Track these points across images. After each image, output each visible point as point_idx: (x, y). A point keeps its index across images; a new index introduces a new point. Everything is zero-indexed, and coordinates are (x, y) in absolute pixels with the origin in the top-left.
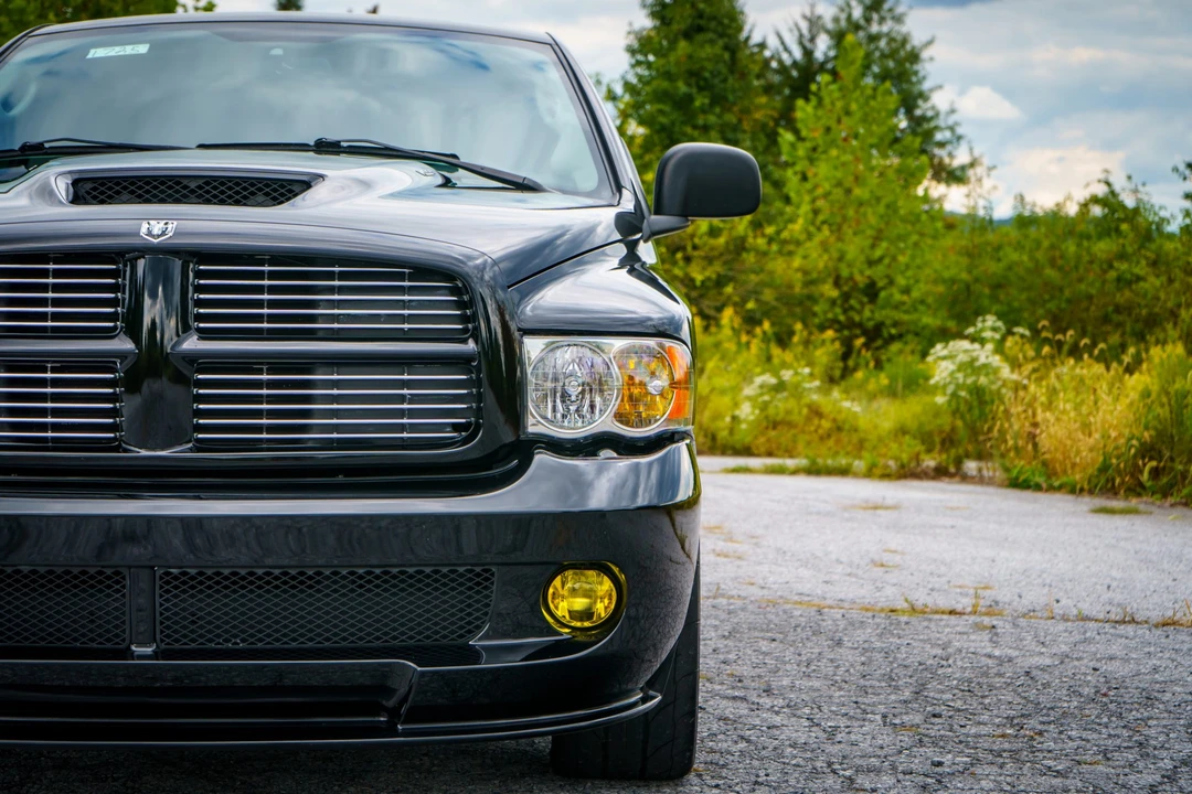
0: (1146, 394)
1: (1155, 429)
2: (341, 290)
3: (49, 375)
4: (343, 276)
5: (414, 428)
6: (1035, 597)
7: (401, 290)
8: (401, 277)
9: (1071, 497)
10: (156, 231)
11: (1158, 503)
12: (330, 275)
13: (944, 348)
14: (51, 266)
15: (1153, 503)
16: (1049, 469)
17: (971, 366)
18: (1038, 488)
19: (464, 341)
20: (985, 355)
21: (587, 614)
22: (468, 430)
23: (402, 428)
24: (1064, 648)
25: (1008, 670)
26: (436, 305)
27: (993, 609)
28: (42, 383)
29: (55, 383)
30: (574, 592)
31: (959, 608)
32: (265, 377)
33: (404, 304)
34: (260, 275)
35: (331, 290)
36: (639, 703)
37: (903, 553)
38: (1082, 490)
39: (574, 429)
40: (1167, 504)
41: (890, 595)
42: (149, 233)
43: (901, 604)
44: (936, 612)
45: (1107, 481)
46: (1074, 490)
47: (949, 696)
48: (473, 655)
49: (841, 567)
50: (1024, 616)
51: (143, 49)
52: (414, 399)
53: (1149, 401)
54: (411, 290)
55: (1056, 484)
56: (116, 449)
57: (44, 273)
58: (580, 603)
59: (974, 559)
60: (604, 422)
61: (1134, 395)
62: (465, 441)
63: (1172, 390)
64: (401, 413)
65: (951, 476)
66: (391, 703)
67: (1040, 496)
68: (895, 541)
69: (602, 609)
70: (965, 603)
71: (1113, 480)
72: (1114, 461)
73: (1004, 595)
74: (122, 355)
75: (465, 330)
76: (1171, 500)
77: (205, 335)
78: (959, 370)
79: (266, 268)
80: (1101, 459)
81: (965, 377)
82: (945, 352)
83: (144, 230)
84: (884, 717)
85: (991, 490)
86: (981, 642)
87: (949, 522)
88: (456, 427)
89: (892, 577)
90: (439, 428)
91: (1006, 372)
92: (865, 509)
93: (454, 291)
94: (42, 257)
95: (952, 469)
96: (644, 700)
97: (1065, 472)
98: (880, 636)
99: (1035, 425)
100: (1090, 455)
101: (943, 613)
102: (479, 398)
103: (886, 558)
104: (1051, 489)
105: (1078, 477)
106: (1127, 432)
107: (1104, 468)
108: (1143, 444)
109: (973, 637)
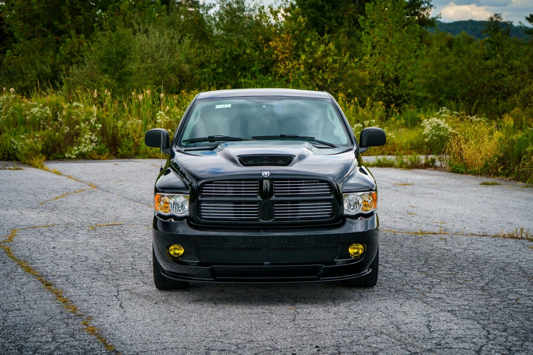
0: (500, 139)
1: (503, 152)
2: (305, 186)
3: (243, 205)
4: (305, 183)
5: (320, 215)
6: (458, 226)
7: (318, 185)
8: (317, 182)
9: (474, 177)
10: (266, 175)
11: (505, 179)
12: (302, 183)
13: (428, 121)
14: (243, 182)
15: (503, 179)
16: (466, 166)
17: (437, 127)
18: (462, 173)
19: (331, 196)
20: (442, 123)
21: (357, 253)
22: (332, 215)
23: (318, 215)
24: (465, 246)
25: (450, 254)
26: (325, 188)
27: (446, 231)
28: (242, 207)
29: (245, 207)
30: (354, 248)
31: (436, 232)
32: (289, 205)
33: (318, 188)
34: (288, 183)
35: (303, 186)
36: (367, 271)
37: (417, 208)
38: (478, 174)
39: (353, 212)
40: (508, 180)
41: (415, 227)
42: (264, 175)
43: (418, 231)
44: (429, 234)
45: (487, 171)
46: (475, 174)
47: (434, 263)
48: (335, 263)
49: (398, 214)
50: (455, 234)
51: (229, 106)
52: (320, 208)
53: (502, 142)
54: (319, 185)
55: (469, 171)
56: (258, 221)
57: (242, 183)
58: (355, 251)
59: (439, 209)
60: (360, 211)
61: (496, 140)
62: (331, 217)
63: (510, 138)
64: (318, 212)
65: (431, 167)
66: (319, 274)
67: (463, 176)
68: (414, 201)
69: (360, 252)
70: (437, 230)
71: (489, 170)
72: (489, 163)
73: (449, 226)
74: (259, 201)
75: (331, 193)
76: (509, 178)
77: (277, 196)
78: (433, 129)
79: (289, 182)
80: (485, 163)
81: (435, 131)
82: (428, 122)
83: (263, 174)
84: (418, 269)
85: (445, 173)
86: (442, 244)
87: (431, 191)
88: (329, 214)
89: (414, 219)
90: (326, 214)
91: (450, 130)
92: (401, 185)
93: (328, 185)
94: (241, 180)
95: (431, 164)
96: (368, 271)
97: (472, 167)
98: (414, 242)
99: (461, 149)
100: (481, 161)
101: (431, 234)
102: (334, 207)
103: (411, 209)
104: (467, 173)
105: (476, 169)
106: (493, 153)
107: (486, 166)
108: (499, 158)
109: (440, 243)
